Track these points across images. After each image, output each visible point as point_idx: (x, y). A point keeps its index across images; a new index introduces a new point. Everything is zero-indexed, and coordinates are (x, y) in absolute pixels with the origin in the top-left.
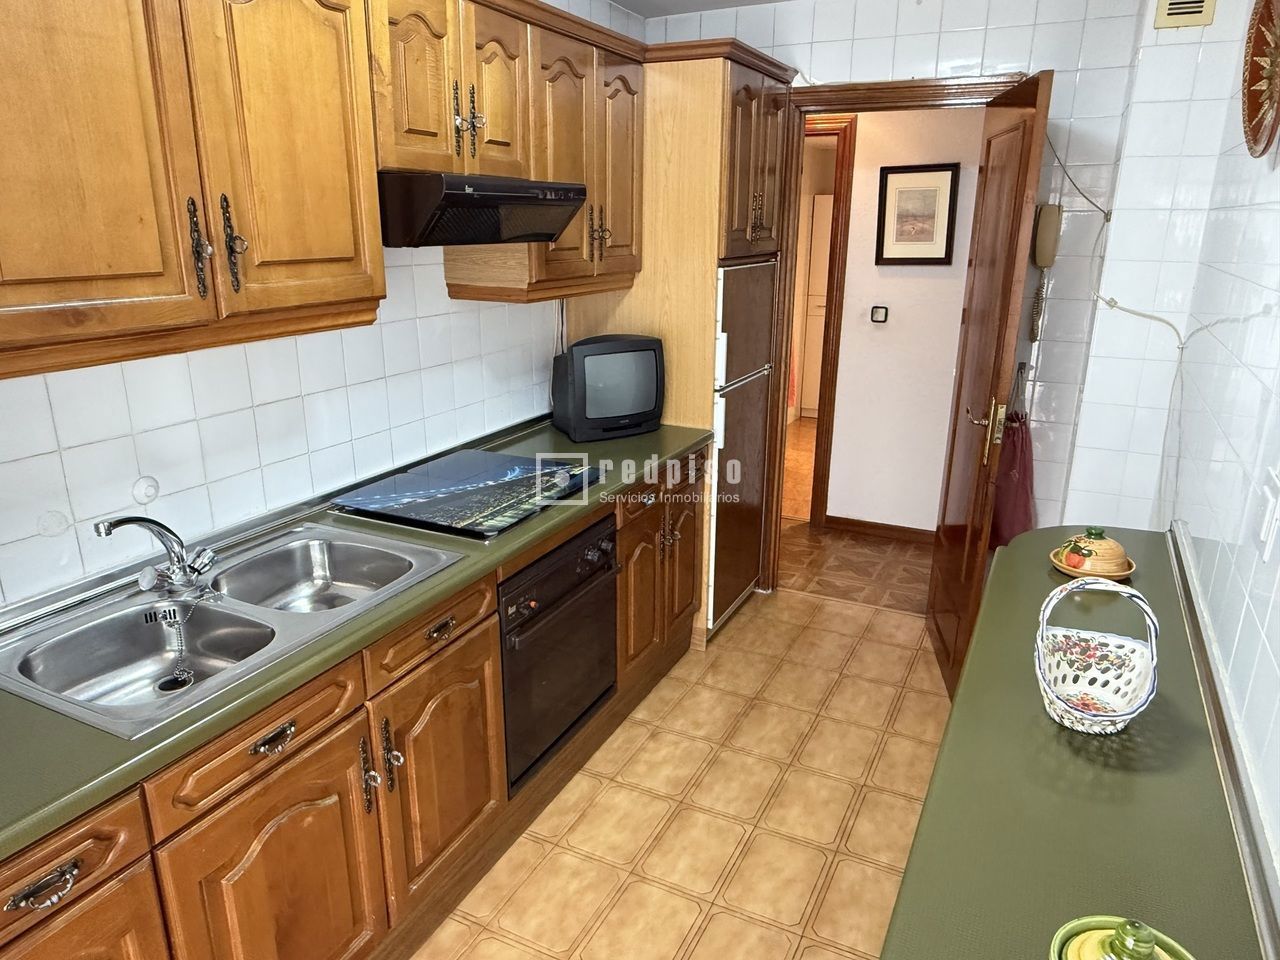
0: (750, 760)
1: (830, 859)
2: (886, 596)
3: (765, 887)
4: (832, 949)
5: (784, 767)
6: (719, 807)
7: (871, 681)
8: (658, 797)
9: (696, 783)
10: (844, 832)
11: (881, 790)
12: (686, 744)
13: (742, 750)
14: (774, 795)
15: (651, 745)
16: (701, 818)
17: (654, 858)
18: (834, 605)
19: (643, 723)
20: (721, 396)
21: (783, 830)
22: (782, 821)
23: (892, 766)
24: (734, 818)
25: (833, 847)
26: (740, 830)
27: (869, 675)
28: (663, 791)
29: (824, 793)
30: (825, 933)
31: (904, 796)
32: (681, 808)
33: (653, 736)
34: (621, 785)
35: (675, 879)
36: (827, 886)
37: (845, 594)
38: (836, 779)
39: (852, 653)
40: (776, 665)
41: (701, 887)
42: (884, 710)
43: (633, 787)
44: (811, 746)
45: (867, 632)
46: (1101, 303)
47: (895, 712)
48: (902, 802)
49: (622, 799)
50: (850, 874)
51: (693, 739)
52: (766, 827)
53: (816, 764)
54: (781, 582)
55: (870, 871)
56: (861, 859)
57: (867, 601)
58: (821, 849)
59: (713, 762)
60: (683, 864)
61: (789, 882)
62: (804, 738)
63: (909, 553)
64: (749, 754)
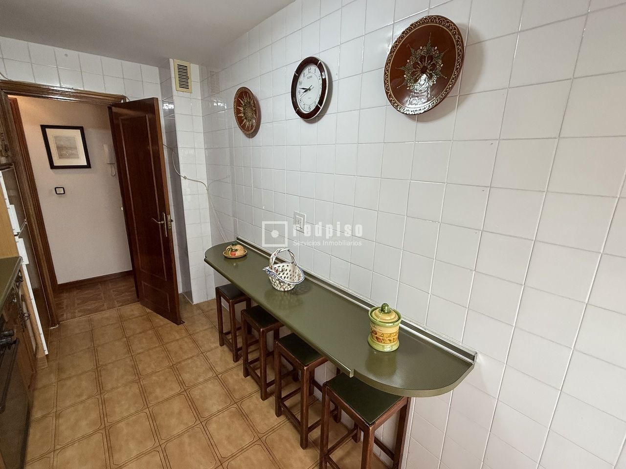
0: (120, 390)
1: (186, 394)
2: (116, 303)
3: (173, 421)
4: (213, 416)
5: (138, 381)
6: (125, 414)
7: (141, 333)
8: (91, 435)
9: (103, 416)
10: (182, 383)
11: (180, 363)
12: (81, 407)
13: (113, 388)
14: (144, 393)
15: (61, 421)
16: (122, 425)
17: (116, 456)
18: (96, 316)
19: (44, 417)
20: (19, 238)
21: (160, 400)
22: (157, 398)
23: (176, 353)
24: (136, 412)
25: (183, 390)
26: (142, 414)
27: (138, 331)
28: (91, 431)
29: (162, 378)
30: (206, 414)
31: (189, 358)
32: (107, 430)
33: (58, 416)
34: (63, 448)
35: (135, 453)
36: (193, 402)
37: (97, 310)
38: (161, 371)
39: (123, 329)
40: (94, 351)
41: (149, 444)
42: (155, 339)
43: (73, 443)
44: (140, 367)
45: (121, 318)
46: (182, 178)
47: (160, 338)
48: (190, 361)
49: (70, 453)
50: (196, 393)
51: (82, 402)
52: (152, 405)
53: (149, 371)
54: (60, 320)
55: (201, 387)
56: (195, 385)
57: (109, 308)
58: (179, 394)
59: (104, 402)
60: (132, 445)
61: (180, 413)
62: (135, 367)
63: (110, 285)
64: (117, 388)
